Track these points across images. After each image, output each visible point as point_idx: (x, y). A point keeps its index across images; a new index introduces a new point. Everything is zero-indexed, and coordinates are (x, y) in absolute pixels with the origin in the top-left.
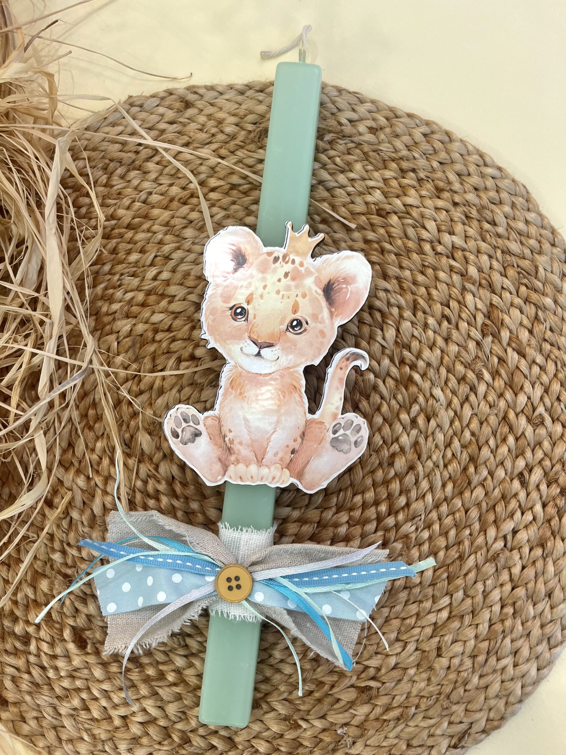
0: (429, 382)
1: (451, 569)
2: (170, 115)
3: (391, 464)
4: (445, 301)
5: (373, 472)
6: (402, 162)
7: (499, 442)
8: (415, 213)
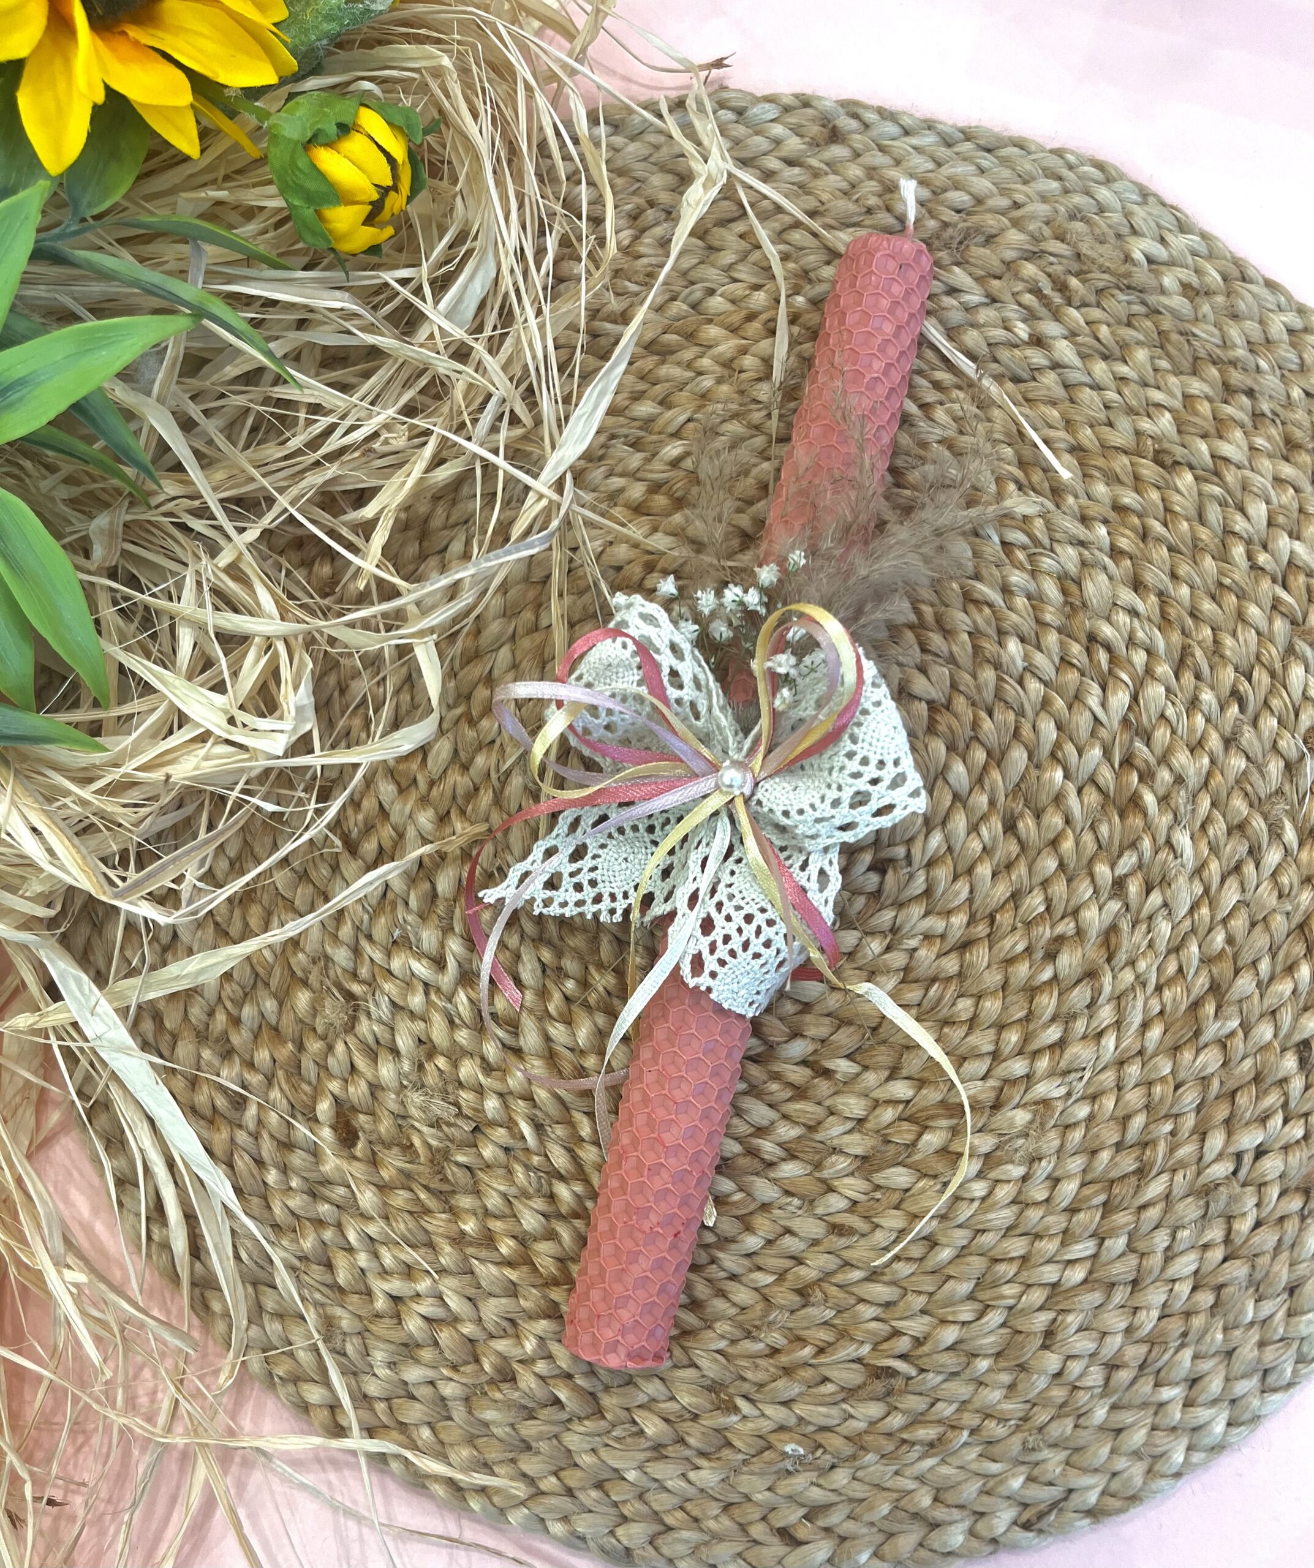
0: (1171, 817)
1: (1116, 1190)
2: (794, 144)
3: (1051, 956)
4: (1245, 665)
5: (1010, 961)
6: (1232, 370)
7: (1278, 969)
8: (1231, 476)
